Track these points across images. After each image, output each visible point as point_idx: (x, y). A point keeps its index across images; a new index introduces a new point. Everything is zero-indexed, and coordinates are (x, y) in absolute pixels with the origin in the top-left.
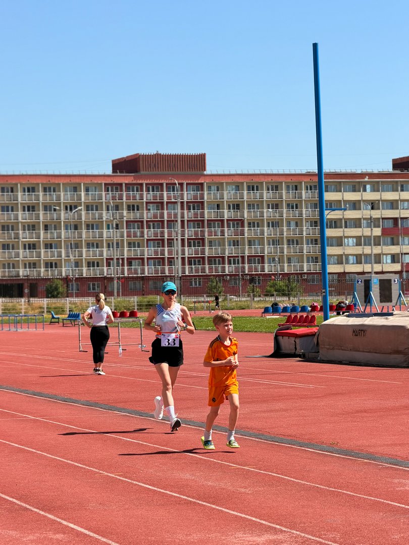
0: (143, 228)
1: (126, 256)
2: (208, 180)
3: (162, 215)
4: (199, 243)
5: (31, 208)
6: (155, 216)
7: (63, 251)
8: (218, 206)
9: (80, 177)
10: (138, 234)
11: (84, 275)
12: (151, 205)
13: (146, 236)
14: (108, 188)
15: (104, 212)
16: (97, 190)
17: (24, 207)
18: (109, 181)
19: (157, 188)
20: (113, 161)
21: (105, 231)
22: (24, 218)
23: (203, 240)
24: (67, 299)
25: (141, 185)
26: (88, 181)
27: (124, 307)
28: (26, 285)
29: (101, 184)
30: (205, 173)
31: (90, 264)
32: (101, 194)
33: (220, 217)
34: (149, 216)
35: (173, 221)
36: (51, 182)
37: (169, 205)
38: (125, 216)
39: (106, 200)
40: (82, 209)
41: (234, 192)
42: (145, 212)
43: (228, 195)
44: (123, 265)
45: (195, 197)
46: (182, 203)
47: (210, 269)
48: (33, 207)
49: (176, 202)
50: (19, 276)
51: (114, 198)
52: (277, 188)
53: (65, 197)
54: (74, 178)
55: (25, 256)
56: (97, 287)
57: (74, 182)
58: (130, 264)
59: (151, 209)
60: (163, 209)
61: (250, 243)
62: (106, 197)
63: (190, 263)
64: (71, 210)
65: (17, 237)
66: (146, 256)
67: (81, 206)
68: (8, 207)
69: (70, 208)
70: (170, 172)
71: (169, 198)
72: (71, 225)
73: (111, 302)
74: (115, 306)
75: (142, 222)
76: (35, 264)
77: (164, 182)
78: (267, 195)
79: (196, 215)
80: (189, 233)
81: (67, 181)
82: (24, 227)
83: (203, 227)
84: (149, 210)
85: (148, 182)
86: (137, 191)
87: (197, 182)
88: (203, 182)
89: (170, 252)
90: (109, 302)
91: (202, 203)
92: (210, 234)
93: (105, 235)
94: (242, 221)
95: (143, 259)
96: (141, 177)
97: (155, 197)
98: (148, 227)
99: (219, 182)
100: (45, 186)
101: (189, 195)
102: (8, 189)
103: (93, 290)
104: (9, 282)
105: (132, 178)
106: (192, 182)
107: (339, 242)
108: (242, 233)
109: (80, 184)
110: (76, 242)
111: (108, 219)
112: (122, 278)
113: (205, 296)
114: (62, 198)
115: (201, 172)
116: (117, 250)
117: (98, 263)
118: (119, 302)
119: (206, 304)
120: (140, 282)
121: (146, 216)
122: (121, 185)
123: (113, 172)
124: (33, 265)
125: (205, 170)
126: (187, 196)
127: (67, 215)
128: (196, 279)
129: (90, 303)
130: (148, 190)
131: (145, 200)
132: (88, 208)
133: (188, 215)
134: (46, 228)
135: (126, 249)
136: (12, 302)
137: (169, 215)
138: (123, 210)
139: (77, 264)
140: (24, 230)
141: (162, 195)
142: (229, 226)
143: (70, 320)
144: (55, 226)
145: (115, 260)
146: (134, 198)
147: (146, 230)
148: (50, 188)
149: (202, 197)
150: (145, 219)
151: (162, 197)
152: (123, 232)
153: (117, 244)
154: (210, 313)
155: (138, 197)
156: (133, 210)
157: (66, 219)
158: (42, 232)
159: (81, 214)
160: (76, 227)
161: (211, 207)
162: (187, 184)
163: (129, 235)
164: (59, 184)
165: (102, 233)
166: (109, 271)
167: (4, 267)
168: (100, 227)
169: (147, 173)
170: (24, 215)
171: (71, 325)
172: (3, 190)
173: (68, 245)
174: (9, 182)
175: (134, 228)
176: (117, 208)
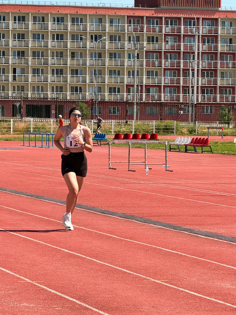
0: (161, 58)
1: (144, 83)
2: (222, 16)
3: (179, 47)
4: (212, 74)
5: (59, 37)
6: (172, 47)
7: (88, 76)
8: (231, 40)
9: (105, 10)
10: (157, 63)
11: (107, 99)
12: (169, 37)
13: (163, 66)
14: (130, 21)
15: (126, 43)
16: (120, 22)
17: (54, 35)
18: (131, 13)
19: (176, 22)
21: (126, 60)
22: (54, 46)
23: (216, 71)
24: (92, 120)
25: (161, 18)
26: (112, 13)
27: (143, 130)
28: (53, 106)
29: (124, 16)
30: (220, 9)
31: (112, 90)
32: (124, 26)
33: (232, 51)
34: (167, 48)
35: (189, 53)
36: (79, 13)
37: (186, 38)
38: (145, 47)
39: (128, 31)
40: (106, 38)
42: (163, 43)
44: (141, 92)
45: (210, 31)
47: (221, 98)
48: (62, 36)
49: (194, 36)
50: (47, 99)
51: (135, 30)
53: (91, 27)
54: (100, 10)
55: (53, 80)
56: (118, 111)
57: (100, 14)
58: (148, 91)
59: (169, 41)
60: (180, 41)
63: (203, 92)
64: (96, 40)
65: (46, 63)
66: (163, 84)
67: (105, 36)
68: (39, 35)
69: (96, 38)
72: (95, 53)
73: (132, 125)
74: (135, 129)
75: (161, 52)
76: (61, 88)
79: (210, 48)
80: (204, 64)
81: (93, 12)
82: (53, 53)
83: (216, 59)
84: (168, 42)
85: (168, 15)
86: (157, 24)
87: (212, 17)
88: (217, 17)
89: (185, 81)
90: (130, 125)
91: (216, 37)
92: (222, 66)
93: (126, 64)
95: (160, 87)
96: (161, 11)
97: (173, 30)
98: (166, 58)
99: (233, 18)
100: (73, 17)
101: (204, 29)
103: (113, 113)
104: (40, 104)
105: (153, 12)
106: (208, 17)
109: (105, 16)
110: (100, 69)
111: (129, 49)
112: (140, 103)
113: (218, 122)
114: (88, 29)
115: (216, 8)
116: (137, 77)
117: (119, 89)
118: (139, 125)
119: (218, 130)
120: (156, 108)
121: (165, 47)
122: (143, 17)
123: (136, 6)
125: (220, 7)
127: (92, 44)
130: (167, 24)
131: (164, 32)
133: (203, 48)
135: (145, 77)
136: (42, 122)
138: (143, 41)
139: (100, 89)
140: (53, 56)
141: (180, 28)
144: (81, 54)
145: (136, 87)
146: (154, 31)
147: (163, 61)
148: (77, 19)
149: (216, 31)
150: (163, 50)
151: (179, 30)
152: (143, 61)
154: (222, 138)
155: (157, 29)
156: (153, 41)
157: (91, 48)
158: (69, 59)
159: (105, 43)
160: (100, 56)
161: (224, 41)
162: (203, 19)
163: (148, 65)
164: (87, 15)
165: (124, 61)
166: (129, 96)
167: (34, 89)
168: (121, 56)
169: (167, 7)
170: (54, 43)
171: (97, 145)
172: (35, 19)
173: (93, 71)
174: (41, 12)
175: (153, 58)
176: (138, 39)
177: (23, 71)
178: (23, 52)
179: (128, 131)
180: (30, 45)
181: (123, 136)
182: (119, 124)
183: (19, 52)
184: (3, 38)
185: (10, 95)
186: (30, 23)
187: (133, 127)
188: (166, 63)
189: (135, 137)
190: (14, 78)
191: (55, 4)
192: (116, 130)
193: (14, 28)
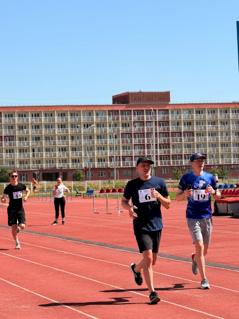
0: (131, 137)
1: (121, 155)
2: (172, 108)
3: (143, 130)
4: (166, 146)
5: (63, 126)
6: (139, 130)
7: (83, 152)
8: (178, 123)
9: (93, 107)
10: (129, 141)
11: (96, 167)
12: (137, 123)
13: (133, 142)
14: (110, 113)
15: (108, 128)
16: (103, 115)
17: (59, 126)
18: (110, 109)
19: (140, 113)
20: (113, 97)
21: (108, 140)
22: (59, 132)
23: (169, 144)
24: (86, 181)
25: (130, 111)
26: (97, 109)
27: (121, 186)
28: (60, 173)
29: (106, 111)
30: (170, 103)
31: (100, 160)
32: (106, 117)
33: (179, 130)
34: (135, 130)
35: (150, 133)
36: (75, 110)
37: (148, 123)
38: (121, 131)
39: (109, 120)
40: (94, 126)
41: (188, 114)
42: (133, 128)
43: (184, 116)
44: (120, 160)
45: (164, 118)
46: (156, 122)
47: (174, 163)
48: (64, 126)
49: (152, 122)
50: (56, 168)
51: (113, 119)
52: (214, 112)
53: (83, 119)
54: (89, 107)
55: (60, 155)
56: (104, 174)
57: (89, 110)
58: (124, 160)
59: (137, 126)
60: (144, 125)
61: (198, 146)
62: (109, 119)
63: (161, 159)
64: (87, 127)
65: (55, 144)
66: (134, 155)
67: (93, 124)
68: (49, 126)
69: (87, 126)
70: (148, 103)
71: (147, 119)
72: (87, 136)
73: (113, 183)
74: (115, 186)
75: (131, 134)
76: (65, 160)
77: (144, 109)
78: (208, 117)
79: (164, 129)
80: (160, 140)
81: (85, 109)
82: (59, 137)
83: (169, 136)
84: (136, 126)
85: (135, 109)
86: (128, 115)
87: (164, 109)
88: (168, 108)
89: (148, 152)
90: (112, 183)
91: (168, 122)
92: (173, 141)
93: (108, 142)
94: (193, 133)
95: (132, 157)
96: (130, 106)
97: (139, 118)
98: (135, 137)
99: (179, 108)
100: (72, 112)
101: (160, 117)
102: (49, 115)
103: (101, 176)
104: (50, 172)
105: (125, 107)
106: (161, 109)
108: (193, 140)
109: (93, 111)
110: (91, 147)
111: (110, 132)
112: (119, 168)
113: (170, 179)
114: (82, 120)
115: (167, 103)
116: (116, 151)
117: (104, 159)
118: (117, 183)
119: (171, 184)
120: (130, 171)
122: (118, 111)
123: (113, 103)
124: (65, 161)
125: (169, 101)
126: (159, 117)
127: (85, 130)
128: (165, 168)
129: (100, 184)
130: (134, 114)
131: (133, 120)
132: (98, 125)
133: (159, 129)
134: (72, 138)
135: (121, 151)
136: (52, 184)
137: (148, 129)
138: (119, 126)
139: (92, 160)
140: (59, 139)
142: (184, 136)
143: (88, 194)
144: (78, 137)
145: (115, 157)
146: (126, 119)
147: (133, 139)
148: (74, 114)
149: (168, 118)
150: (133, 132)
151: (143, 118)
152: (119, 140)
153: (116, 147)
154: (174, 189)
155: (128, 118)
156: (126, 126)
157: (84, 133)
158: (70, 141)
159: (94, 129)
160: (91, 138)
161: (173, 125)
162: (159, 110)
163: (123, 142)
164: (80, 111)
165: (107, 141)
166: (111, 164)
167: (47, 162)
168: (105, 137)
169: (134, 103)
170: (59, 130)
171: (88, 197)
172: (46, 115)
173: (86, 149)
174: (50, 110)
175: (126, 138)
176: (116, 125)
177: (39, 150)
178: (39, 138)
179: (110, 187)
180: (43, 133)
181: (105, 191)
182: (104, 183)
183: (36, 138)
184: (25, 129)
185: (31, 167)
186: (43, 118)
187: (114, 185)
188: (135, 141)
189: (114, 191)
190: (34, 155)
191: (59, 105)
192: (102, 187)
193: (32, 122)
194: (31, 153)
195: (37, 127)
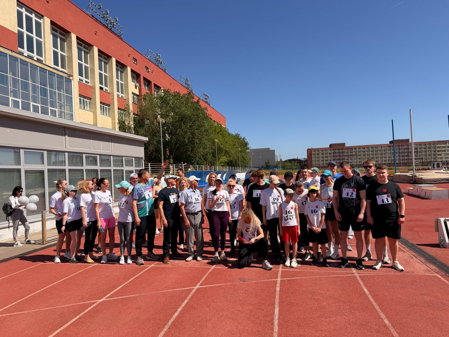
2: (410, 144)
5: (372, 151)
15: (388, 151)
20: (389, 141)
25: (395, 146)
26: (384, 145)
29: (387, 146)
30: (409, 142)
36: (376, 146)
45: (407, 147)
46: (404, 149)
52: (426, 145)
57: (381, 146)
61: (420, 156)
62: (388, 148)
65: (370, 157)
68: (368, 151)
69: (380, 151)
70: (402, 143)
71: (401, 148)
72: (381, 154)
78: (423, 146)
82: (371, 154)
84: (397, 150)
85: (397, 145)
87: (407, 144)
102: (368, 148)
107: (441, 155)
108: (418, 154)
114: (379, 149)
122: (391, 146)
126: (405, 147)
130: (397, 147)
133: (405, 151)
134: (376, 154)
135: (392, 158)
137: (401, 151)
146: (394, 148)
152: (391, 155)
153: (390, 157)
159: (383, 152)
162: (405, 145)
164: (378, 146)
168: (387, 154)
169: (396, 143)
174: (368, 146)
176: (390, 150)
180: (366, 153)
183: (364, 155)
184: (360, 152)
186: (366, 149)
191: (371, 145)
193: (362, 150)
194: (362, 160)
195: (364, 152)
